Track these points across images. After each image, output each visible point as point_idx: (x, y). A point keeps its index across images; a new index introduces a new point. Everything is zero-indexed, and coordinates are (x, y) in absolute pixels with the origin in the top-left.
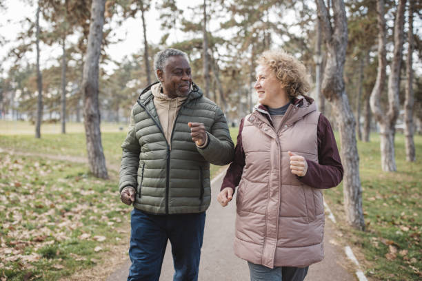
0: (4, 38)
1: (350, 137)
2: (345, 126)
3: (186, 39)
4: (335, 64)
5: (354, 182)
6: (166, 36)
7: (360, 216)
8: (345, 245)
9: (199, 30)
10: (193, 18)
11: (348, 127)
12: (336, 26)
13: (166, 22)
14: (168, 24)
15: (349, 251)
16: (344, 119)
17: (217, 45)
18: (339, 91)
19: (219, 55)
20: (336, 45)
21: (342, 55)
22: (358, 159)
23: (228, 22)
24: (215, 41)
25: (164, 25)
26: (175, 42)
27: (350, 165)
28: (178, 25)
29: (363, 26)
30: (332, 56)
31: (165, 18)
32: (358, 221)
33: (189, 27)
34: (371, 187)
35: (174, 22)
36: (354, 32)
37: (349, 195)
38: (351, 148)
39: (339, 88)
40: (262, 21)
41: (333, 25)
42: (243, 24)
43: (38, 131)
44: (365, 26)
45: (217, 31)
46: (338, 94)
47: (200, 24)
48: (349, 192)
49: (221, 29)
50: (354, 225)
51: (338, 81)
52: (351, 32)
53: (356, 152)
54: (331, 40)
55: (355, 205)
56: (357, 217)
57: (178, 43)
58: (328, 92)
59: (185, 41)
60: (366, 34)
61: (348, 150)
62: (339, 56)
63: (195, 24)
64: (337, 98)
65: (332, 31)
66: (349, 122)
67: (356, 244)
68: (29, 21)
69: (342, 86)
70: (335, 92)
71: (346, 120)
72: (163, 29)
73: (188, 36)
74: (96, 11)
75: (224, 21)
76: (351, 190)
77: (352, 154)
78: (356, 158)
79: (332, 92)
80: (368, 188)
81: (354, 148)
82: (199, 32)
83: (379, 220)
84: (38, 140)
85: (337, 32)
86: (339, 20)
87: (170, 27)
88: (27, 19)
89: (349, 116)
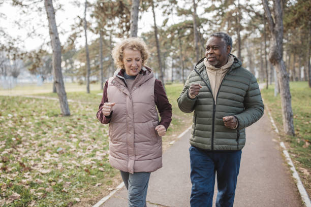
0: (64, 30)
1: (286, 85)
2: (283, 79)
3: (180, 21)
4: (276, 44)
5: (288, 110)
6: (166, 21)
7: (291, 128)
8: (281, 141)
9: (189, 14)
10: (184, 6)
11: (284, 79)
12: (276, 23)
13: (166, 10)
14: (167, 12)
15: (282, 144)
16: (281, 75)
17: (202, 24)
18: (278, 59)
19: (204, 30)
20: (276, 34)
21: (280, 38)
22: (291, 97)
23: (210, 7)
24: (201, 21)
25: (164, 12)
26: (173, 24)
27: (285, 100)
28: (175, 11)
29: (306, 8)
30: (274, 40)
31: (165, 8)
32: (291, 131)
33: (181, 12)
34: (308, 117)
35: (172, 10)
36: (299, 12)
37: (285, 117)
38: (286, 91)
39: (279, 58)
40: (234, 4)
41: (274, 22)
42: (221, 7)
43: (88, 88)
44: (307, 8)
45: (202, 15)
46: (278, 61)
47: (190, 10)
48: (285, 115)
49: (205, 13)
50: (288, 133)
51: (278, 54)
52: (298, 13)
53: (289, 93)
54: (273, 30)
55: (289, 123)
56: (290, 129)
57: (175, 24)
58: (272, 60)
59: (180, 23)
60: (309, 14)
61: (284, 92)
62: (278, 39)
63: (186, 10)
64: (278, 63)
65: (274, 25)
66: (285, 77)
67: (287, 141)
68: (79, 17)
69: (280, 56)
70: (276, 60)
71: (283, 75)
72: (164, 15)
73: (182, 19)
74: (134, 16)
75: (207, 6)
76: (286, 114)
77: (287, 94)
78: (289, 96)
79: (274, 60)
80: (306, 117)
81: (287, 91)
82: (189, 15)
83: (306, 132)
84: (88, 95)
85: (277, 26)
86: (278, 19)
87: (169, 14)
88: (78, 17)
89: (284, 73)
